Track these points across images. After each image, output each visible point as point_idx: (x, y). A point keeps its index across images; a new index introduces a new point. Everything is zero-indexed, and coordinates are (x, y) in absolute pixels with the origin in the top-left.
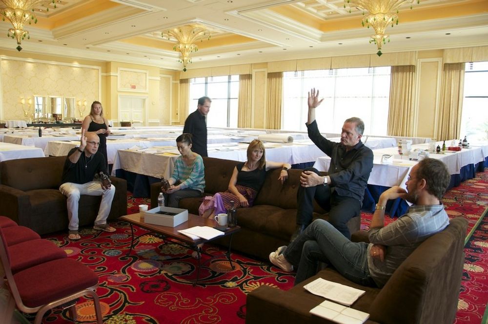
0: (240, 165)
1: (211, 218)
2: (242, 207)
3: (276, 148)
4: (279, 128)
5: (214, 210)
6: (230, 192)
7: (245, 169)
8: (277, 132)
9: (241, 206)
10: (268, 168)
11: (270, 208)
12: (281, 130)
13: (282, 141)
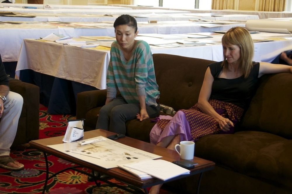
0: (216, 67)
1: (171, 148)
2: (221, 132)
3: (277, 41)
4: (281, 8)
5: (178, 136)
6: (201, 110)
7: (223, 75)
8: (278, 16)
9: (219, 130)
10: (262, 73)
11: (263, 136)
12: (286, 12)
13: (286, 30)
